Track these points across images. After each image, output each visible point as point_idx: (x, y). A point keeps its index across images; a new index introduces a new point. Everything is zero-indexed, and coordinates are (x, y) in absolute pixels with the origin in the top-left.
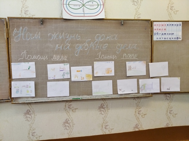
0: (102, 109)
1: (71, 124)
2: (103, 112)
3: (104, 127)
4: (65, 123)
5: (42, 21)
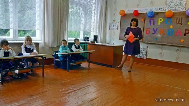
0: (177, 51)
1: (163, 55)
2: (177, 53)
3: (177, 59)
4: (160, 54)
5: (157, 14)
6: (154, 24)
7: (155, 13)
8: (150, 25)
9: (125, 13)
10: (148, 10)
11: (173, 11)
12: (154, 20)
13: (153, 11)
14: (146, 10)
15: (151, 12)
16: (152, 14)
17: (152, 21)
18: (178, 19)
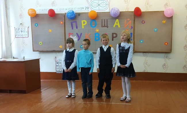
5: (79, 14)
6: (77, 28)
7: (76, 13)
8: (73, 29)
9: (37, 13)
10: (68, 9)
11: (97, 12)
12: (76, 22)
13: (73, 11)
14: (65, 9)
15: (72, 12)
16: (72, 14)
17: (74, 24)
18: (103, 21)
